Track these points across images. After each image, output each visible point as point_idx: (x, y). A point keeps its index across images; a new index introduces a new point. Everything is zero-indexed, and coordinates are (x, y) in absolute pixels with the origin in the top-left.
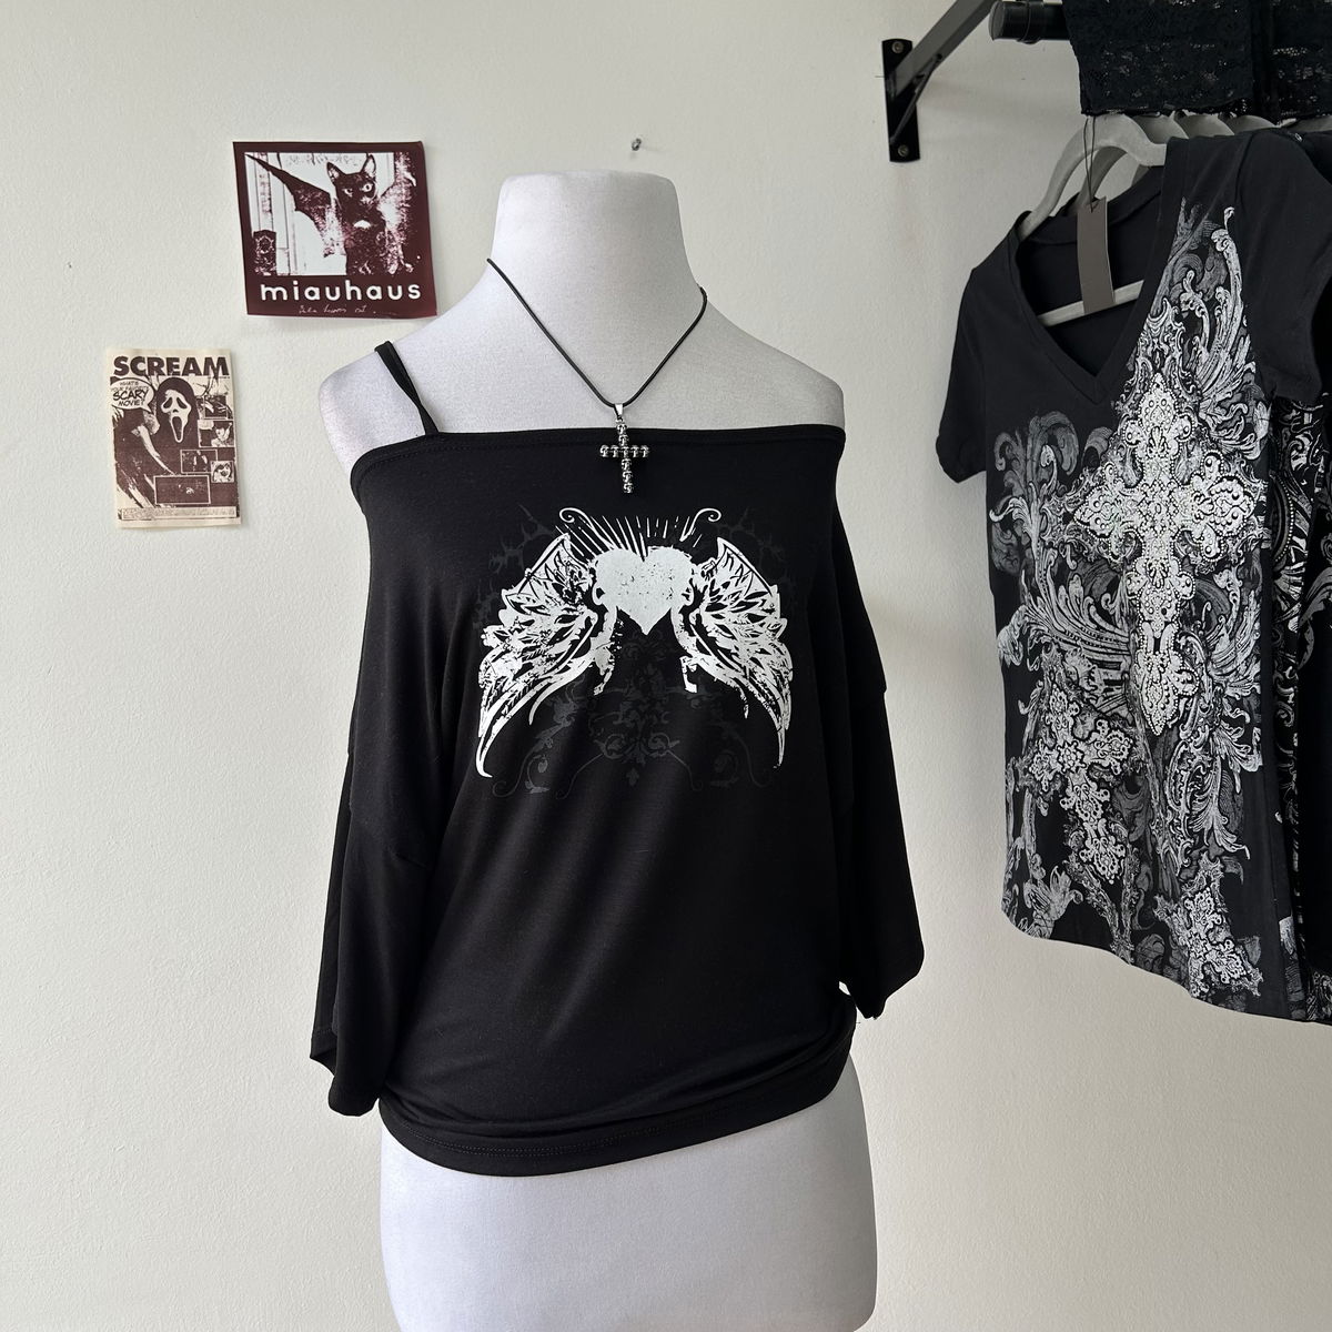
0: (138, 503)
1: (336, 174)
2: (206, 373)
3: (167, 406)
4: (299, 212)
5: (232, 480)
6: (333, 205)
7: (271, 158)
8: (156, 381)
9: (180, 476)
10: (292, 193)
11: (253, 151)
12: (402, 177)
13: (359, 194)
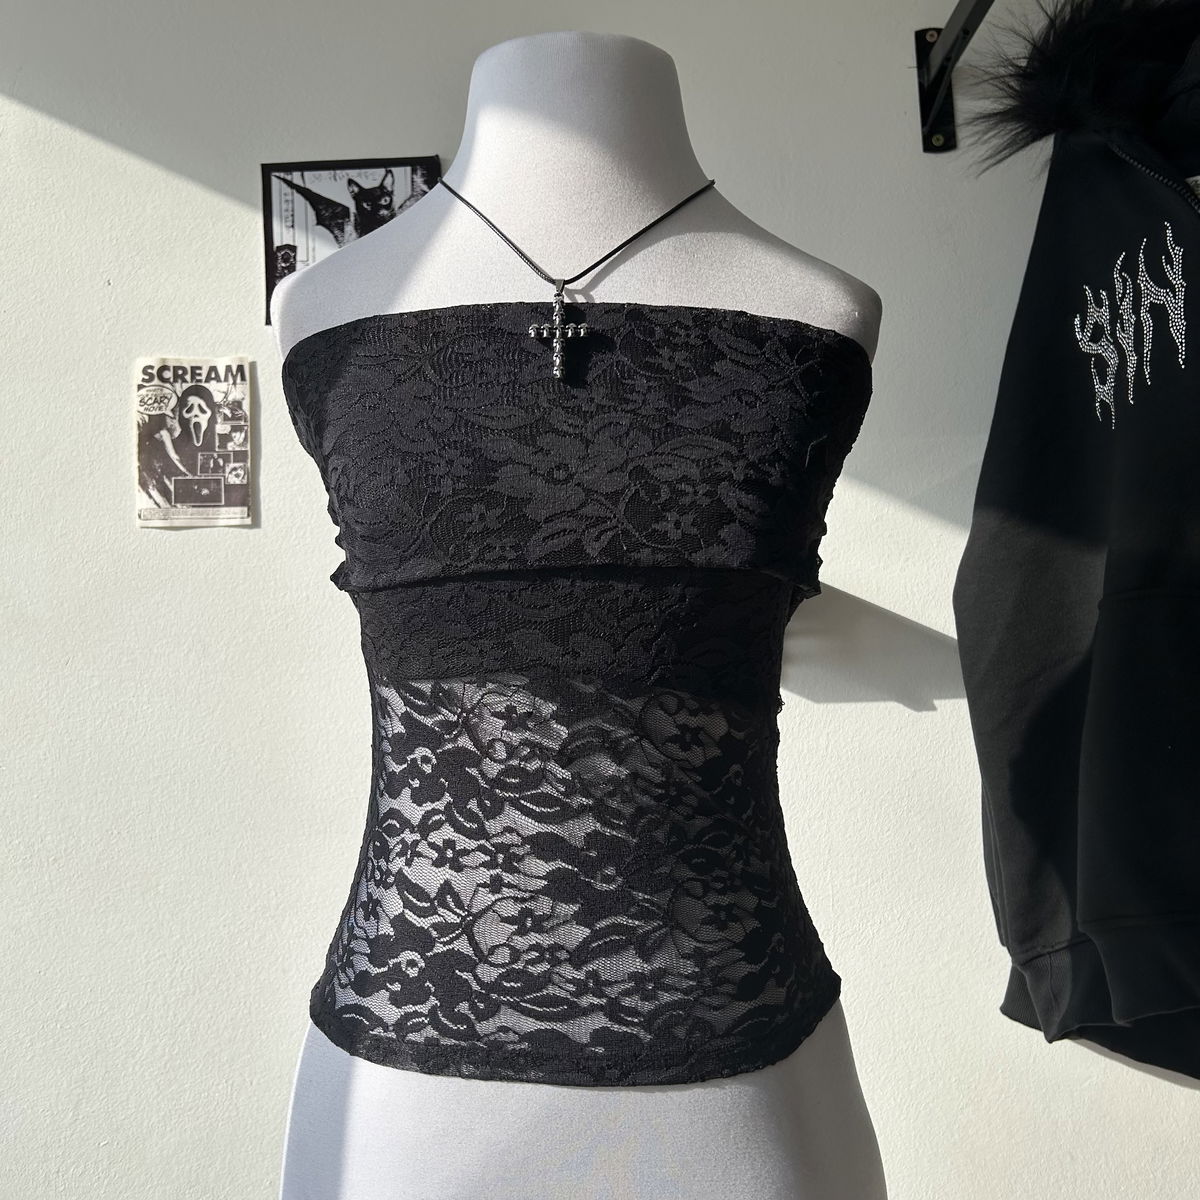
0: (156, 503)
1: (356, 189)
2: (226, 380)
3: (188, 412)
4: (320, 227)
5: (245, 482)
6: (352, 218)
7: (296, 177)
8: (180, 388)
9: (196, 478)
10: (314, 207)
11: (278, 171)
12: (418, 190)
13: (377, 207)
